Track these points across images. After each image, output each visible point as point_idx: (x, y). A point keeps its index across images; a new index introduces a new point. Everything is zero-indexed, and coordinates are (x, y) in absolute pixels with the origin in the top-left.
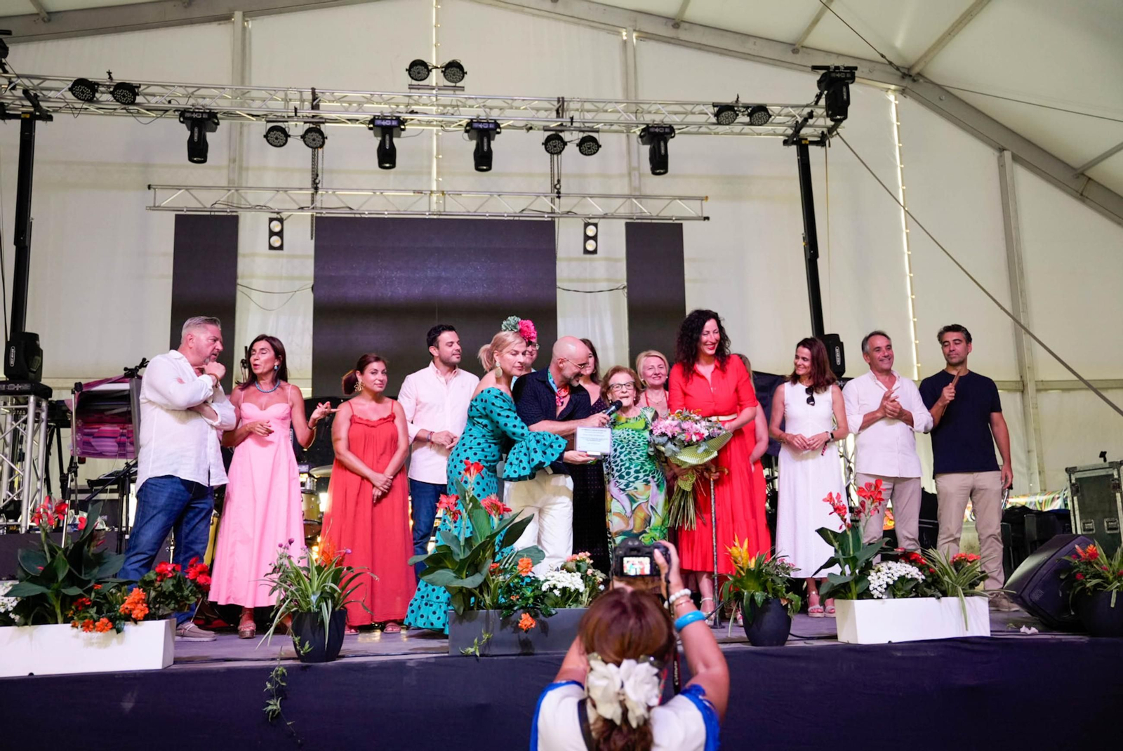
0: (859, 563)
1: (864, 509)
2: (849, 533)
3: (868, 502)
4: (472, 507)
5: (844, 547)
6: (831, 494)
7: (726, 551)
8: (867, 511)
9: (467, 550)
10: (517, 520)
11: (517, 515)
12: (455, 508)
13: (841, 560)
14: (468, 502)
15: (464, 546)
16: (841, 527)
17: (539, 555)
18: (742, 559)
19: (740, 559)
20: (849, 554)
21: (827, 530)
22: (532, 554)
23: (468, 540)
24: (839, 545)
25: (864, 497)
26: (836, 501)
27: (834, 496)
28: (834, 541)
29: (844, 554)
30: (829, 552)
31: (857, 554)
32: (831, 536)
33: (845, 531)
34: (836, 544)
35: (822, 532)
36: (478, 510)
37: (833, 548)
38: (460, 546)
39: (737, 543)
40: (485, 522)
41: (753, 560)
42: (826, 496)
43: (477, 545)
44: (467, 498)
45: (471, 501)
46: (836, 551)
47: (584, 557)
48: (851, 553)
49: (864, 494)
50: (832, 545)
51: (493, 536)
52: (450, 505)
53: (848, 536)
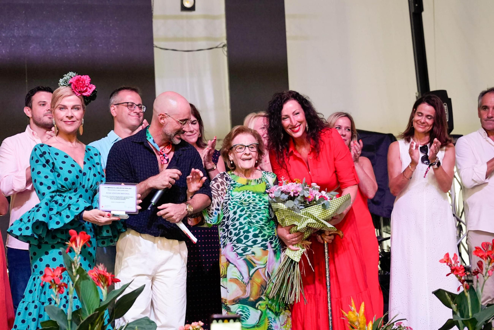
0: (478, 325)
1: (482, 270)
2: (467, 294)
3: (485, 263)
4: (80, 278)
5: (463, 308)
6: (447, 255)
7: (343, 315)
8: (484, 271)
9: (74, 324)
10: (128, 291)
11: (127, 286)
12: (61, 281)
13: (460, 322)
14: (75, 274)
15: (71, 321)
16: (459, 289)
17: (149, 326)
18: (359, 323)
19: (357, 323)
20: (468, 316)
21: (444, 291)
22: (144, 326)
23: (77, 314)
24: (459, 307)
25: (481, 257)
26: (453, 262)
27: (451, 256)
28: (451, 302)
29: (462, 316)
30: (446, 314)
31: (476, 316)
32: (449, 298)
33: (463, 292)
34: (454, 306)
35: (440, 294)
36: (85, 281)
37: (452, 310)
38: (67, 321)
39: (353, 308)
40: (93, 295)
41: (370, 324)
42: (442, 257)
43: (85, 319)
44: (74, 270)
45: (78, 271)
46: (454, 313)
47: (198, 327)
48: (470, 314)
49: (481, 254)
50: (449, 306)
51: (101, 309)
52: (56, 278)
53: (466, 297)
